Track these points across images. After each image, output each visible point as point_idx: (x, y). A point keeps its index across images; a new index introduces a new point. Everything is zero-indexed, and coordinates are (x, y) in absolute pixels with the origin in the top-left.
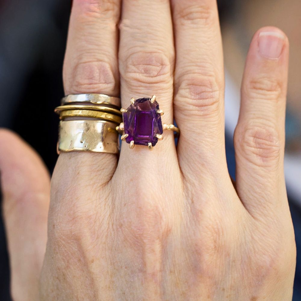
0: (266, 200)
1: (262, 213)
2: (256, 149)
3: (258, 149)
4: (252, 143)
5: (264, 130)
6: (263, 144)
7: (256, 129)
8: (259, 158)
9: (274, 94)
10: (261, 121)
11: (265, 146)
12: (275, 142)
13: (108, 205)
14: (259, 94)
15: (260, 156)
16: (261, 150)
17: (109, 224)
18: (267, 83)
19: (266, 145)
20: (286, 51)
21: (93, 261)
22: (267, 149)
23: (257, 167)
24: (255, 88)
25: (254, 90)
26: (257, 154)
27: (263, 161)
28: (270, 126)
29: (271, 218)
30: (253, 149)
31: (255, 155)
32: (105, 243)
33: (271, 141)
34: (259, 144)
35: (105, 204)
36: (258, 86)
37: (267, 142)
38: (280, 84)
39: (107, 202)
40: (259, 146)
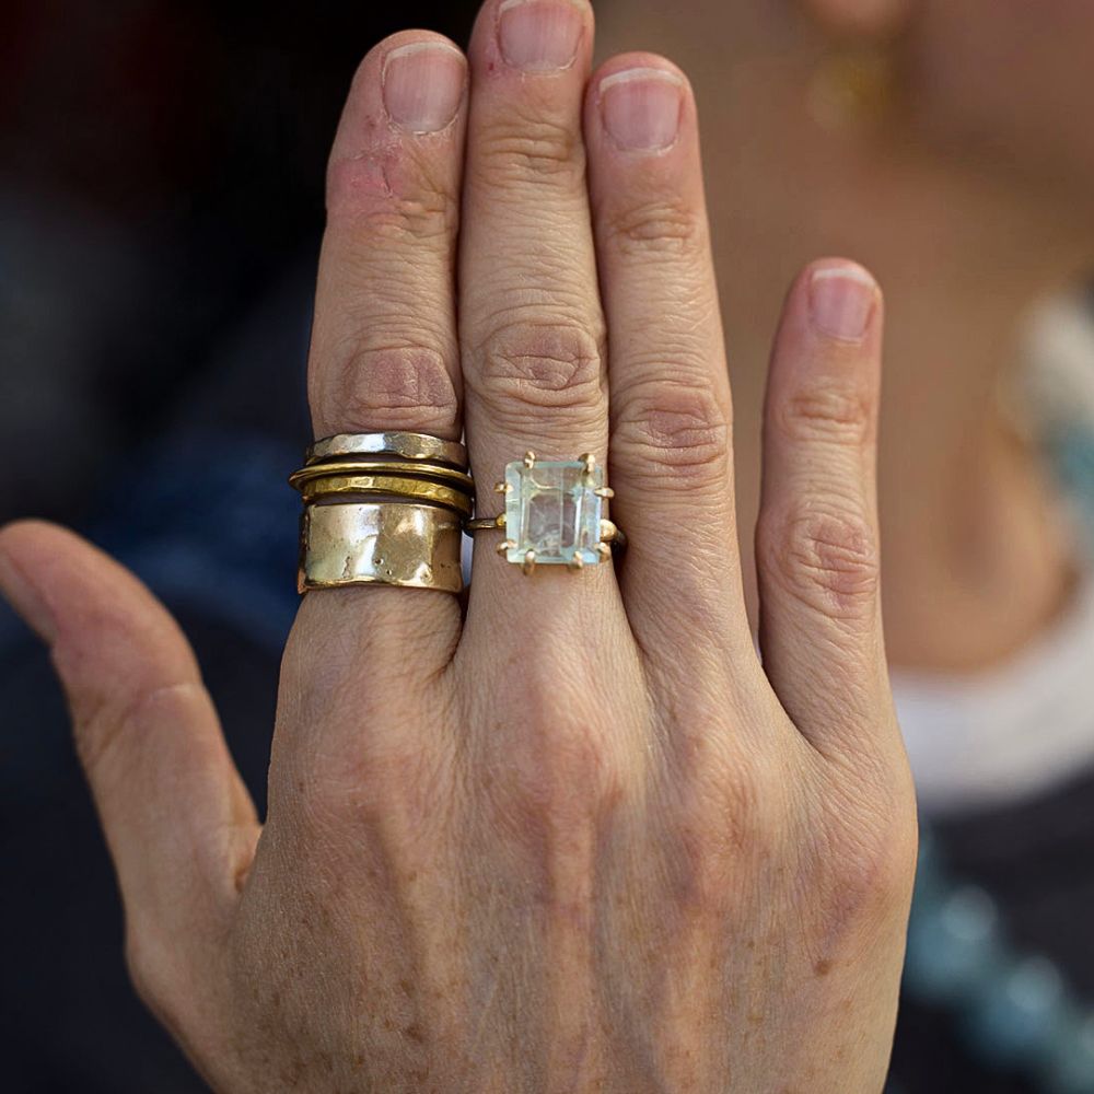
2: (822, 571)
3: (829, 572)
4: (814, 557)
5: (840, 522)
6: (839, 557)
7: (821, 518)
8: (830, 594)
9: (852, 431)
10: (831, 498)
11: (846, 565)
12: (867, 553)
13: (451, 726)
14: (817, 428)
15: (832, 589)
16: (835, 573)
18: (835, 401)
19: (848, 559)
20: (878, 321)
21: (412, 877)
22: (850, 571)
23: (829, 621)
24: (805, 414)
25: (808, 421)
26: (824, 586)
27: (842, 603)
28: (853, 513)
30: (813, 571)
31: (821, 588)
32: (445, 829)
33: (859, 552)
34: (829, 557)
35: (444, 725)
36: (815, 407)
37: (853, 555)
38: (864, 407)
39: (448, 719)
40: (830, 562)
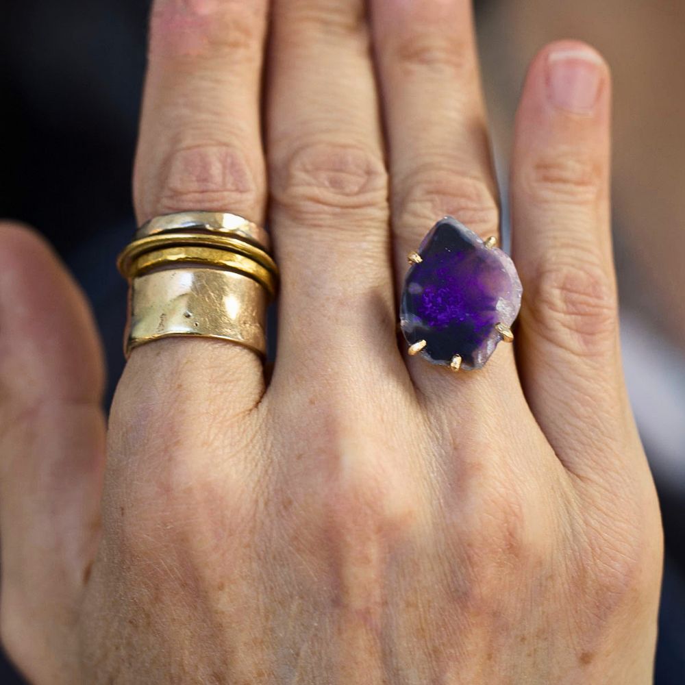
0: (602, 432)
1: (597, 463)
2: (568, 317)
3: (573, 316)
4: (559, 303)
5: (582, 274)
6: (581, 303)
7: (565, 270)
8: (576, 335)
9: (588, 192)
10: (572, 252)
11: (588, 309)
12: (606, 298)
13: (254, 459)
14: (558, 191)
15: (577, 331)
16: (579, 318)
17: (256, 502)
18: (573, 168)
19: (588, 305)
20: (607, 94)
21: (221, 587)
22: (591, 315)
23: (576, 359)
24: (547, 179)
25: (549, 185)
26: (569, 328)
27: (586, 343)
28: (593, 264)
29: (617, 473)
30: (561, 316)
31: (567, 331)
32: (248, 546)
33: (599, 297)
34: (573, 303)
35: (246, 458)
36: (555, 173)
37: (592, 301)
38: (597, 169)
39: (250, 453)
40: (574, 307)
